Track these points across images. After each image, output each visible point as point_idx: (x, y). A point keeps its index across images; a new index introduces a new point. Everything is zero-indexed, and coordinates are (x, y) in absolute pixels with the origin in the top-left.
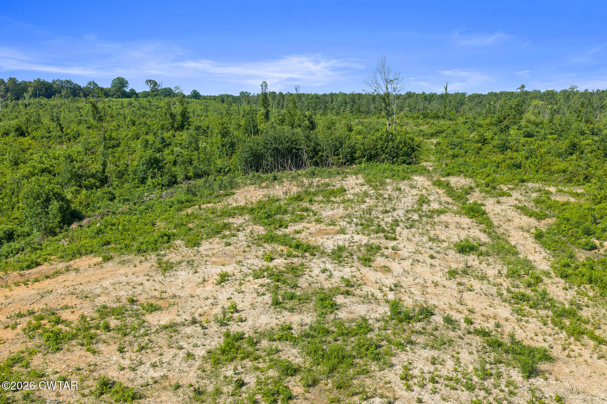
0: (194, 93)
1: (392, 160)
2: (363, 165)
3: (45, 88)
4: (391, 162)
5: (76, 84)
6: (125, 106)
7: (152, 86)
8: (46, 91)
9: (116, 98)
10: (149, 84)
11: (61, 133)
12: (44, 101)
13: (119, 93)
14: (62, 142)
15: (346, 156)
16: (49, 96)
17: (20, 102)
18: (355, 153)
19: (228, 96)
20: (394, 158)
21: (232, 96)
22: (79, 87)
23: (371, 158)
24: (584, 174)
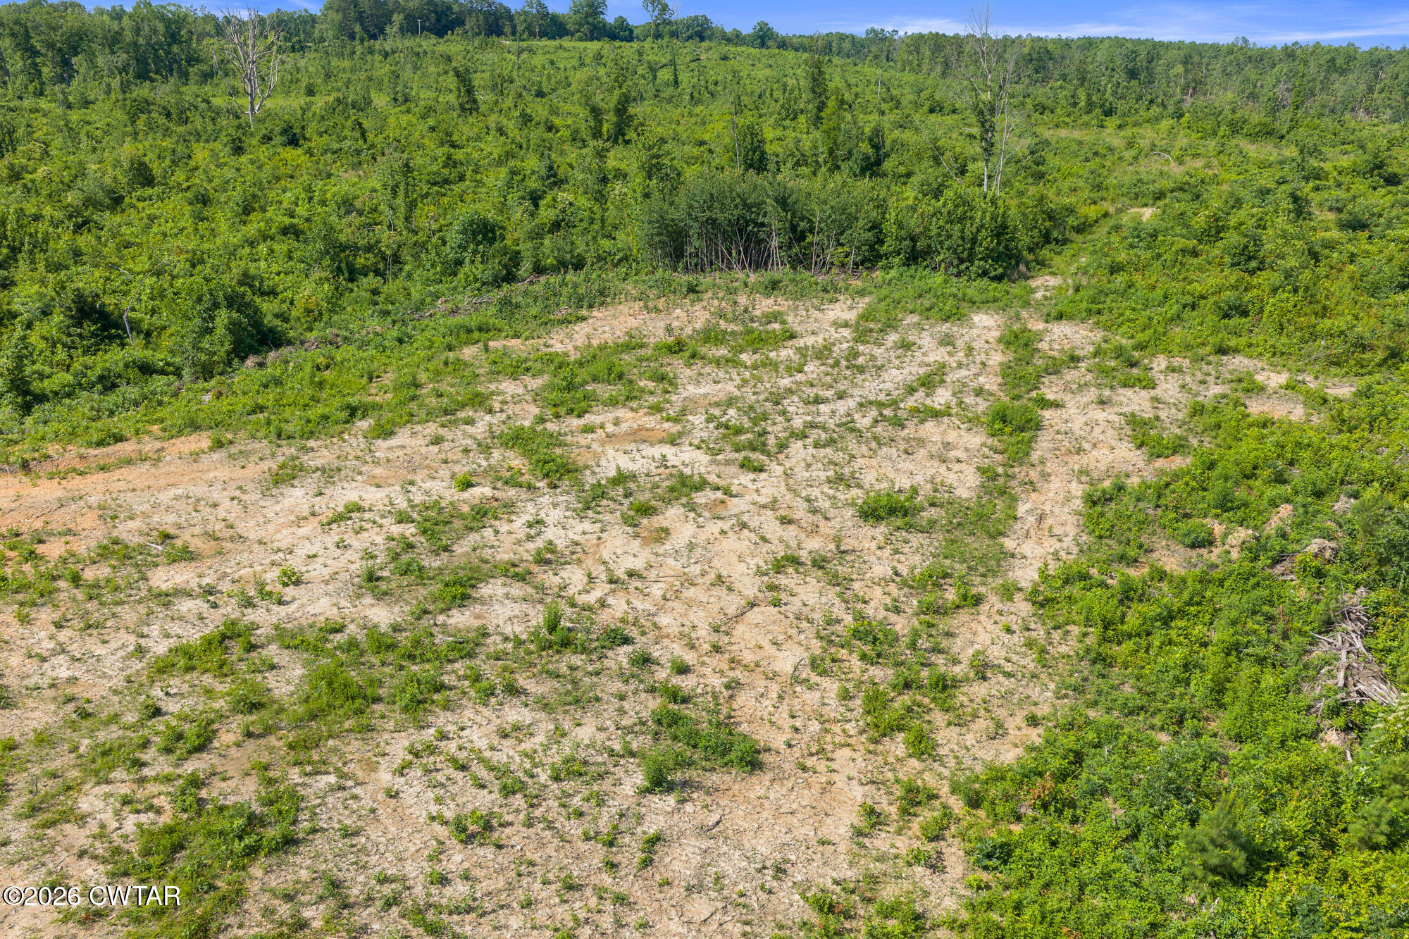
0: (761, 29)
1: (957, 266)
2: (893, 273)
3: (436, 13)
4: (955, 270)
5: (501, 4)
6: (588, 61)
7: (656, 13)
8: (438, 20)
9: (581, 40)
10: (650, 9)
11: (360, 142)
12: (427, 43)
13: (585, 28)
14: (360, 163)
15: (859, 248)
16: (440, 32)
17: (377, 45)
18: (882, 242)
19: (842, 38)
20: (962, 261)
21: (853, 37)
22: (508, 11)
23: (914, 257)
24: (1388, 347)
